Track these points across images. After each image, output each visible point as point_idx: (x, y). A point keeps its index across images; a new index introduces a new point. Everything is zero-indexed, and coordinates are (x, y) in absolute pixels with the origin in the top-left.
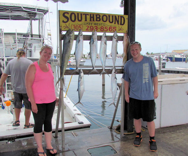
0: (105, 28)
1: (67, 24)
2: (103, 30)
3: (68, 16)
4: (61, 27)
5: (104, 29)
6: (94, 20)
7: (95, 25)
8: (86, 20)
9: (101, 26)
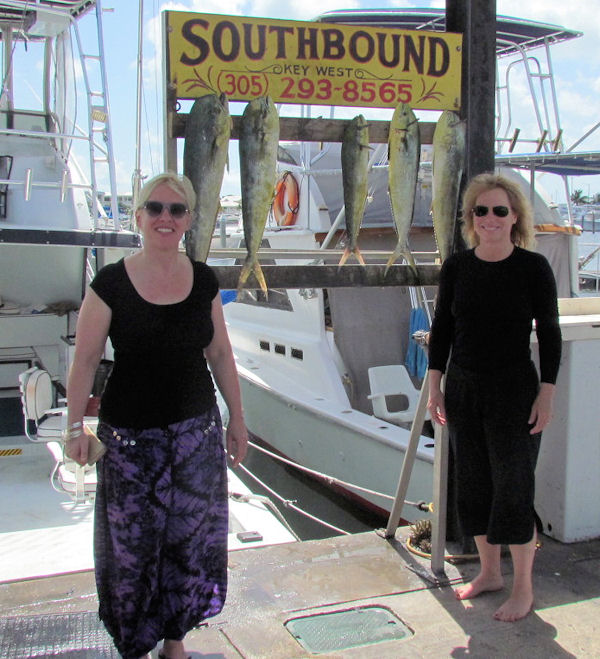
0: (364, 90)
1: (201, 68)
2: (357, 94)
3: (207, 35)
4: (175, 81)
5: (360, 90)
6: (314, 55)
7: (321, 77)
8: (281, 54)
9: (345, 79)
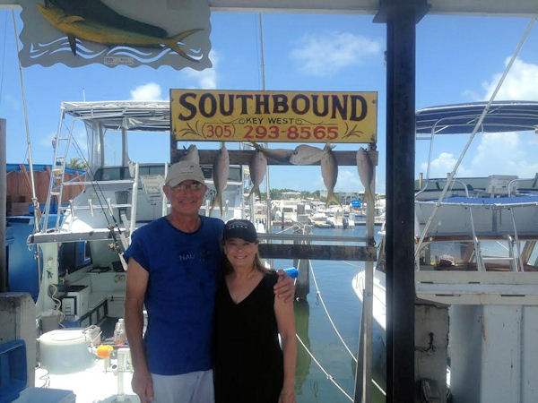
0: (302, 132)
1: (192, 122)
2: (297, 135)
3: (195, 102)
4: (175, 130)
5: (299, 132)
6: (267, 111)
7: (272, 124)
8: (244, 111)
9: (289, 125)
